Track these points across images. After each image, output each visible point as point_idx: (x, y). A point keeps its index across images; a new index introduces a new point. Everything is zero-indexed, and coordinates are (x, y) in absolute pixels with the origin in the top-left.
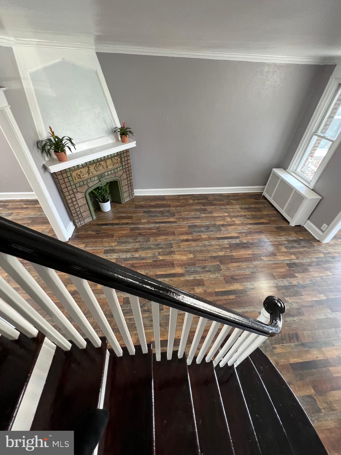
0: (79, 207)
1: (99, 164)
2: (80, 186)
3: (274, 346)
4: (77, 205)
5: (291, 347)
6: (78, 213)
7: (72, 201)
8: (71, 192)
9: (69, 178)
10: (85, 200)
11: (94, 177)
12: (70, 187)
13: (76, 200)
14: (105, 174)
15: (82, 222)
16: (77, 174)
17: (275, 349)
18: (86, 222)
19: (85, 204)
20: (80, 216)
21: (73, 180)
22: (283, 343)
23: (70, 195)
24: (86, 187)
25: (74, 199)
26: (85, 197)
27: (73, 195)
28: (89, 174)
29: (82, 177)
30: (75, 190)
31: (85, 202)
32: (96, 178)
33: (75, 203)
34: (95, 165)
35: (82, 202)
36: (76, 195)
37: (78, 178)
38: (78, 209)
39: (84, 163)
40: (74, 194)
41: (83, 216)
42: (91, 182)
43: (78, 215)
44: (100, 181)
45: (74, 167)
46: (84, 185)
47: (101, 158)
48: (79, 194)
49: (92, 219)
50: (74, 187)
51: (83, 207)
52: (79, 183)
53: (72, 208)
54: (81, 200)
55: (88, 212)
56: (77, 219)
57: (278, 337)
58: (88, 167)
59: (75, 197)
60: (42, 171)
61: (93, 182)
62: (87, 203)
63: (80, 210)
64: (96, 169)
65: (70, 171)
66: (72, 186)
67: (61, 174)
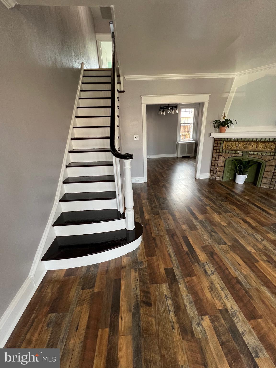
0: (217, 166)
1: (250, 143)
2: (225, 153)
3: (138, 271)
4: (217, 164)
5: (135, 288)
6: (215, 169)
7: (215, 160)
8: (217, 154)
9: (221, 144)
10: (224, 163)
11: (239, 151)
12: (219, 150)
13: (218, 161)
14: (251, 152)
15: (214, 177)
16: (228, 145)
17: (135, 271)
18: (216, 179)
19: (222, 167)
20: (215, 172)
21: (223, 147)
22: (140, 281)
23: (216, 155)
24: (229, 155)
25: (217, 159)
26: (225, 161)
27: (217, 156)
28: (237, 148)
29: (230, 147)
30: (220, 154)
31: (223, 165)
32: (241, 152)
33: (216, 162)
34: (245, 143)
35: (221, 164)
36: (220, 157)
37: (227, 147)
38: (216, 167)
39: (237, 139)
40: (219, 156)
41: (217, 174)
42: (235, 153)
43: (214, 171)
44: (243, 156)
45: (228, 139)
46: (229, 153)
47: (253, 139)
48: (222, 157)
49: (221, 180)
50: (221, 151)
51: (220, 167)
52: (226, 150)
53: (213, 164)
54: (221, 162)
55: (222, 173)
56: (212, 173)
57: (146, 279)
58: (239, 143)
59: (218, 158)
60: (208, 135)
61: (237, 154)
62: (224, 167)
63: (217, 169)
64: (245, 146)
65: (224, 141)
66: (220, 151)
67: (218, 141)
